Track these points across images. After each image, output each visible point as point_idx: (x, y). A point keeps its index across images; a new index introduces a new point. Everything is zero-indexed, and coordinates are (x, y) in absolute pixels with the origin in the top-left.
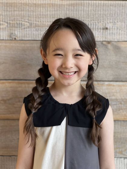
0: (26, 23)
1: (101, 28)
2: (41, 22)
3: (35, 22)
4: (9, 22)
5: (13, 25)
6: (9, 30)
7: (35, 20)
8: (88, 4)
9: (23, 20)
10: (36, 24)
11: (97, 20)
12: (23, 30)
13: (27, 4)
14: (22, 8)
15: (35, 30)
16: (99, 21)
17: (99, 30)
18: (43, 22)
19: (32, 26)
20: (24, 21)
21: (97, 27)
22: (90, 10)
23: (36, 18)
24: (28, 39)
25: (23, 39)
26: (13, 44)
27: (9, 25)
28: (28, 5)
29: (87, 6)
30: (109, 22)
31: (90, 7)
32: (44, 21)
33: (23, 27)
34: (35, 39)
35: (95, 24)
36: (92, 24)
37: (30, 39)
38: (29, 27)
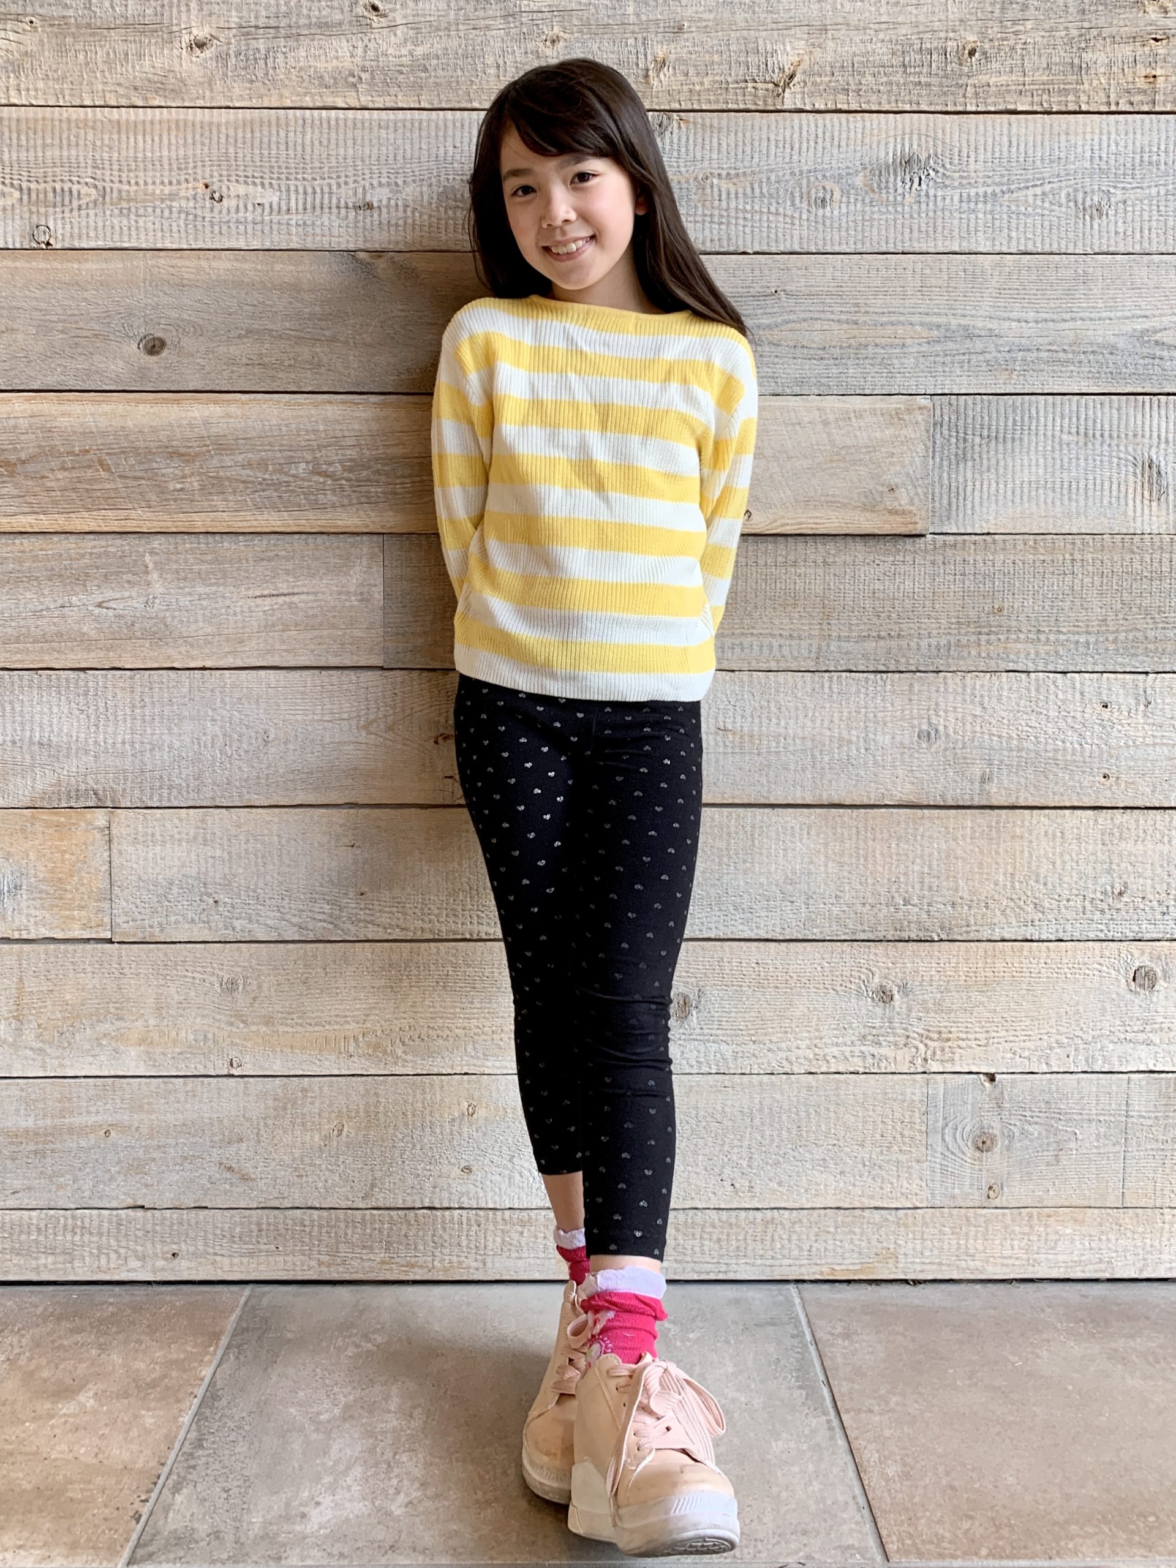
0: (84, 190)
1: (350, 205)
2: (137, 183)
3: (117, 185)
4: (24, 185)
5: (41, 196)
6: (26, 216)
7: (116, 179)
8: (301, 122)
9: (75, 179)
10: (120, 191)
11: (334, 176)
12: (76, 213)
13: (91, 124)
14: (72, 137)
15: (117, 211)
16: (342, 180)
17: (343, 211)
18: (146, 183)
19: (108, 199)
20: (79, 183)
21: (334, 201)
22: (308, 142)
23: (120, 170)
24: (93, 245)
25: (77, 245)
26: (41, 263)
27: (25, 197)
28: (93, 128)
29: (299, 129)
30: (375, 183)
31: (309, 130)
32: (150, 181)
33: (75, 204)
34: (118, 245)
35: (326, 189)
36: (318, 190)
37: (100, 244)
38: (95, 202)
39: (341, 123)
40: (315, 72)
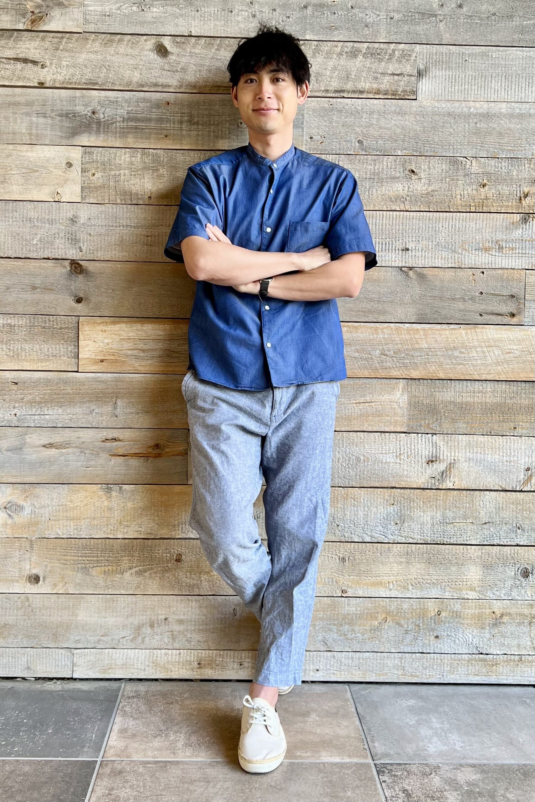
1: (400, 249)
11: (394, 237)
17: (397, 251)
21: (394, 247)
30: (410, 240)
35: (391, 243)
36: (387, 243)
39: (398, 216)
40: (388, 196)
